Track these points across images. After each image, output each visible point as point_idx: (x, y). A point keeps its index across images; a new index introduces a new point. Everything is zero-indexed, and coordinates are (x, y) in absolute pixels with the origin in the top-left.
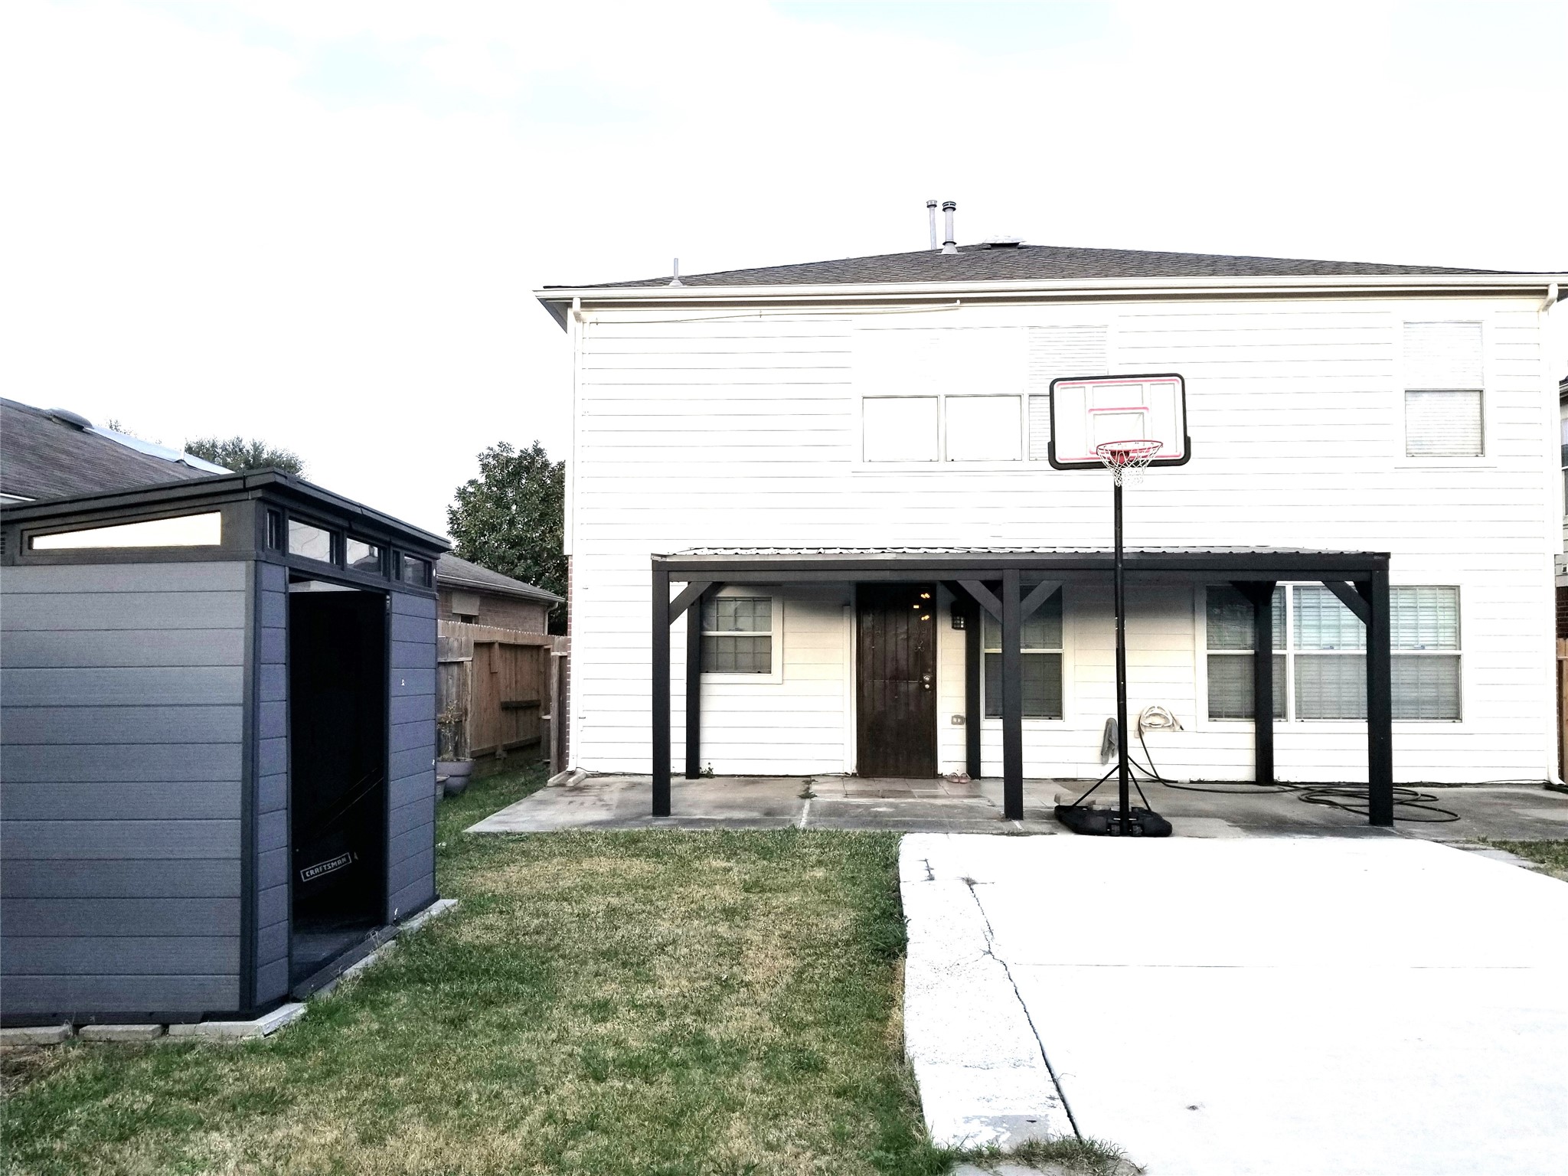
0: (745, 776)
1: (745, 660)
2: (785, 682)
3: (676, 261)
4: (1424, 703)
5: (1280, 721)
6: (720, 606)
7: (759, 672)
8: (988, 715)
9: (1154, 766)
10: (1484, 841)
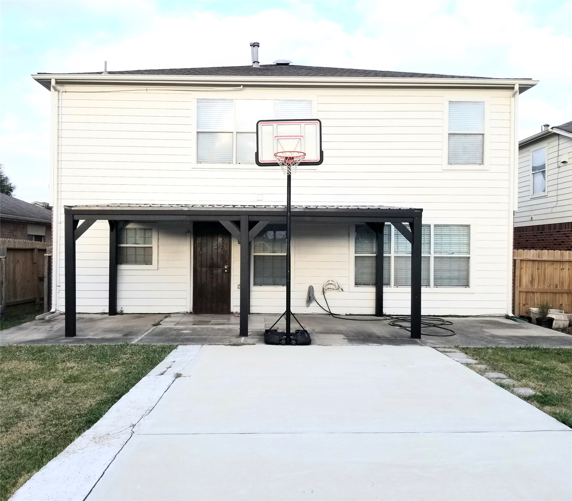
0: (139, 314)
1: (140, 258)
2: (159, 269)
3: (106, 63)
4: (453, 279)
5: (387, 287)
6: (128, 232)
7: (146, 264)
8: (255, 284)
9: (329, 307)
10: (457, 347)
